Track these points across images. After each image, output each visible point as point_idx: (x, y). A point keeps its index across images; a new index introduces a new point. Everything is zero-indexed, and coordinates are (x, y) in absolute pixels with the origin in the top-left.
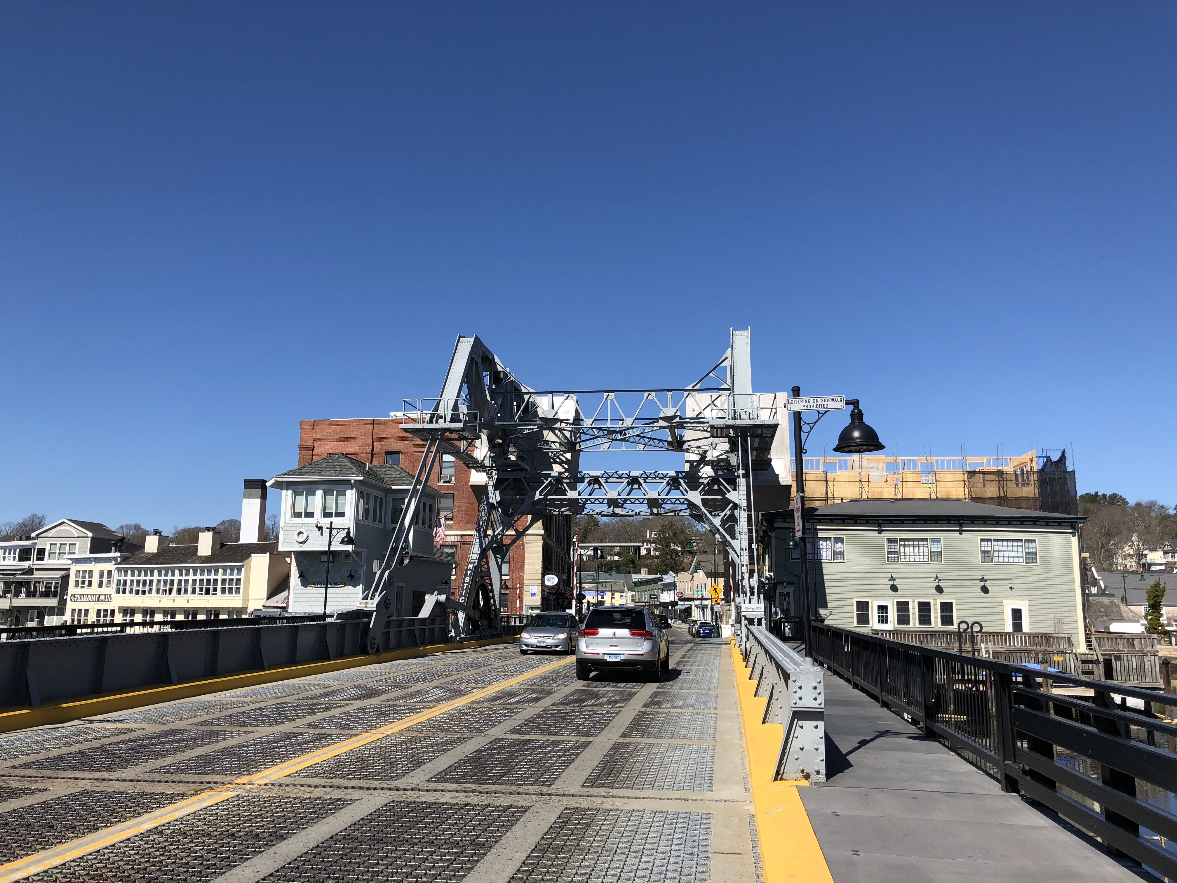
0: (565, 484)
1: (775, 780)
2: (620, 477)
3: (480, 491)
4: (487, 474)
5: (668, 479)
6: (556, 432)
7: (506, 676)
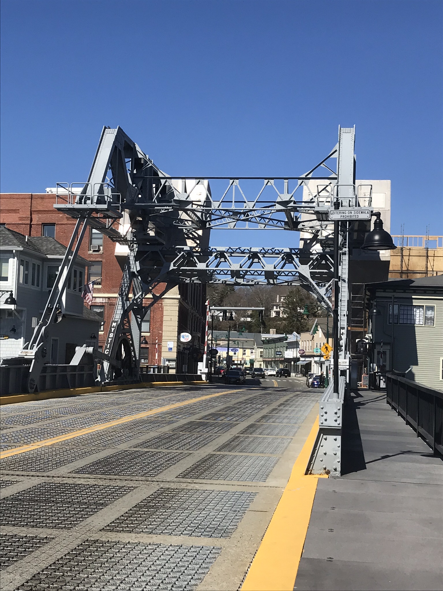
0: (195, 258)
1: (306, 474)
2: (243, 252)
3: (123, 261)
4: (129, 247)
5: (283, 255)
6: (189, 212)
7: (138, 410)
